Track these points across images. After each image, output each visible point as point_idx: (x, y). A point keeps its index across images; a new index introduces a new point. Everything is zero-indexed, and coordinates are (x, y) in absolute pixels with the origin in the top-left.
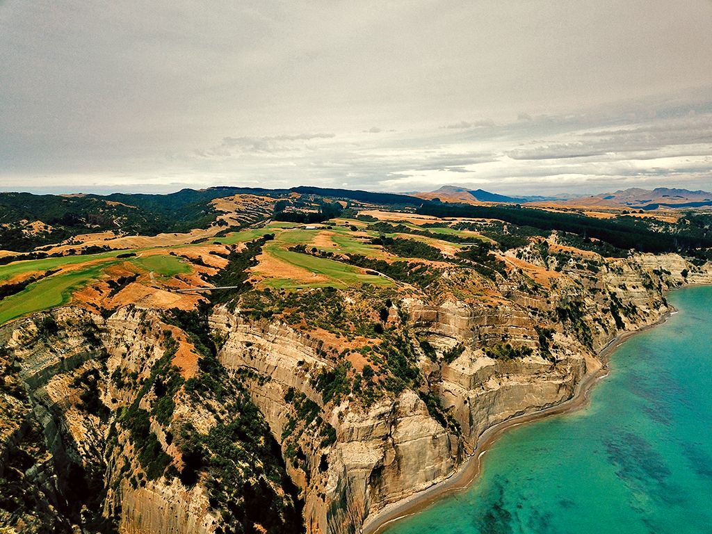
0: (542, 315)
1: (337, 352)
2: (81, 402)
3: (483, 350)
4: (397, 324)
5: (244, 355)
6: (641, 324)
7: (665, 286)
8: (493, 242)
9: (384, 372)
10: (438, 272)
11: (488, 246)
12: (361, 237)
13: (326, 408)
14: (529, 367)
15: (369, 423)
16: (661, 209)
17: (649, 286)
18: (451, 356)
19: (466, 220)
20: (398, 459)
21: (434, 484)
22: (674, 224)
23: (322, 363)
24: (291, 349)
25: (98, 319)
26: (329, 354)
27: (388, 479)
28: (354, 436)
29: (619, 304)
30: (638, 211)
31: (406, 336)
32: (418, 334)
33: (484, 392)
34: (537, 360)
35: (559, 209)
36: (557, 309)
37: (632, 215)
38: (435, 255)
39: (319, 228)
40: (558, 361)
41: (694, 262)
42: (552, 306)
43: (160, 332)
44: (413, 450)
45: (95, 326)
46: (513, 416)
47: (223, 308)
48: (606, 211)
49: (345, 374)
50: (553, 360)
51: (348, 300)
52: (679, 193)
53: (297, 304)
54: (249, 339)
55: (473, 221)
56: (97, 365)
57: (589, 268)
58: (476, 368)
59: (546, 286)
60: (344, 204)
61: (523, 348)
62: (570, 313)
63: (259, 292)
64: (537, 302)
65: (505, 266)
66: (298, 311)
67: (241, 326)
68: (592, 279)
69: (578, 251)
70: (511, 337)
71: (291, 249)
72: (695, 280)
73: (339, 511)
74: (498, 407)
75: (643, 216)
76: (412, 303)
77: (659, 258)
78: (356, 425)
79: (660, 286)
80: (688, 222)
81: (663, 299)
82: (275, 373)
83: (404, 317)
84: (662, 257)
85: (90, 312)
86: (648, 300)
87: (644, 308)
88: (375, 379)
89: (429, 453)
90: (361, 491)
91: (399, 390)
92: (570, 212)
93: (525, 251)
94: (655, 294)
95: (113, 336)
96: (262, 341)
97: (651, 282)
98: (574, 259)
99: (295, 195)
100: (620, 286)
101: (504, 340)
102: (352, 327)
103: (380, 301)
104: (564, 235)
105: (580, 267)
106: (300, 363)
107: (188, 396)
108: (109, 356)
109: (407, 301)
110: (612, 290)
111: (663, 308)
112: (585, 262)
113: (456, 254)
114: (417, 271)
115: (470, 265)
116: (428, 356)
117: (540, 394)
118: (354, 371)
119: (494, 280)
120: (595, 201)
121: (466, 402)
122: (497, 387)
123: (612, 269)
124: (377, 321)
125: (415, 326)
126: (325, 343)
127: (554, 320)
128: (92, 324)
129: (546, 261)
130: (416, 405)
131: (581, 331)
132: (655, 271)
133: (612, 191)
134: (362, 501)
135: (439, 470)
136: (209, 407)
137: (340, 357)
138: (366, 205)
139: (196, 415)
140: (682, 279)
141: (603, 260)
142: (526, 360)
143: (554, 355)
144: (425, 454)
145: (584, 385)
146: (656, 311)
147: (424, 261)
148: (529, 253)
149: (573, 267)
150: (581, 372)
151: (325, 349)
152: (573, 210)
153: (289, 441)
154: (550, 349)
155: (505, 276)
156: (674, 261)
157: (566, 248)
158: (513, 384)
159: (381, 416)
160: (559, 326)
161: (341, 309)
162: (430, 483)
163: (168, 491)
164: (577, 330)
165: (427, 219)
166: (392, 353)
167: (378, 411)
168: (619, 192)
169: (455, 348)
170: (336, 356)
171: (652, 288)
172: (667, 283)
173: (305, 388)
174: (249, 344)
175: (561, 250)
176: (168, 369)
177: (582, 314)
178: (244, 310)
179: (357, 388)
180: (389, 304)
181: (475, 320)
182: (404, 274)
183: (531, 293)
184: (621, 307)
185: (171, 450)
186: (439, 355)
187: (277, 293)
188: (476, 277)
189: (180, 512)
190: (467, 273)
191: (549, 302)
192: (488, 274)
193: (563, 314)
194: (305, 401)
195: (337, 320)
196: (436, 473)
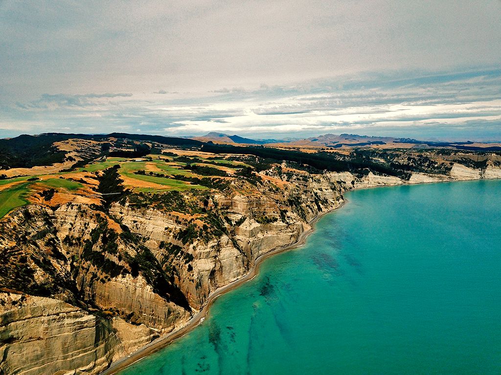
0: (281, 203)
1: (187, 220)
2: (52, 253)
3: (255, 219)
4: (213, 208)
5: (133, 228)
6: (330, 208)
7: (343, 190)
8: (252, 167)
9: (213, 227)
10: (228, 182)
11: (250, 169)
12: (175, 166)
13: (185, 246)
14: (277, 227)
15: (208, 250)
16: (343, 147)
17: (334, 189)
18: (239, 223)
19: (234, 155)
20: (221, 267)
21: (238, 279)
22: (348, 156)
23: (179, 227)
24: (159, 222)
25: (50, 211)
26: (183, 222)
27: (217, 276)
28: (202, 257)
29: (319, 198)
30: (329, 148)
31: (218, 213)
32: (222, 213)
33: (256, 239)
34: (280, 223)
35: (286, 148)
36: (288, 200)
37: (326, 151)
38: (224, 174)
39: (144, 161)
40: (290, 224)
41: (357, 176)
42: (286, 198)
43: (93, 215)
44: (228, 263)
45: (48, 215)
46: (270, 251)
47: (117, 204)
48: (312, 149)
49: (194, 229)
50: (287, 223)
51: (186, 197)
52: (354, 137)
53: (159, 200)
54: (135, 219)
55: (238, 155)
56: (53, 236)
57: (303, 180)
58: (252, 228)
59: (283, 188)
60: (150, 145)
61: (273, 218)
62: (295, 202)
63: (136, 194)
64: (278, 197)
65: (261, 179)
66: (161, 203)
67: (130, 213)
68: (305, 185)
69: (297, 171)
70: (267, 213)
71: (136, 173)
72: (359, 186)
73: (200, 287)
74: (263, 247)
75: (332, 151)
76: (219, 197)
77: (340, 174)
78: (203, 251)
79: (340, 189)
80: (355, 154)
81: (341, 196)
82: (152, 235)
83: (216, 204)
84: (341, 174)
85: (45, 208)
86: (333, 196)
87: (331, 200)
88: (209, 230)
89: (235, 265)
90: (206, 281)
91: (220, 235)
92: (292, 150)
93: (270, 172)
94: (337, 193)
95: (59, 220)
96: (143, 220)
97: (335, 186)
98: (295, 175)
99: (112, 139)
100: (319, 189)
101: (264, 215)
102: (190, 210)
103: (203, 197)
104: (289, 163)
105: (298, 179)
106: (166, 229)
107: (122, 241)
108: (57, 231)
109: (217, 196)
110: (315, 191)
111: (341, 200)
112: (301, 176)
113: (234, 174)
114: (217, 182)
115: (243, 178)
116: (228, 223)
117: (282, 240)
118: (199, 227)
119: (257, 186)
120: (306, 142)
121: (248, 243)
122: (262, 237)
123: (315, 180)
124: (202, 207)
125: (221, 209)
126: (180, 217)
127: (287, 205)
128: (46, 214)
129: (281, 177)
130: (228, 242)
131: (300, 211)
132: (337, 182)
133: (316, 136)
134: (207, 286)
135: (240, 273)
136: (132, 246)
137: (189, 223)
138: (165, 145)
139: (128, 249)
140: (352, 186)
141: (310, 175)
142: (275, 224)
143: (288, 221)
144: (232, 265)
145: (303, 236)
146: (337, 202)
147: (220, 177)
148: (272, 173)
149: (295, 180)
150: (301, 231)
151: (180, 220)
152: (294, 148)
153: (166, 265)
154: (286, 218)
155: (262, 184)
156: (347, 176)
157: (291, 170)
158: (269, 235)
159: (213, 247)
160: (289, 209)
161: (183, 202)
162: (236, 279)
163: (124, 280)
164: (298, 211)
165: (209, 155)
166: (213, 220)
167: (212, 245)
168: (321, 136)
169: (241, 219)
170: (187, 222)
171: (335, 190)
172: (344, 188)
173: (171, 240)
174: (135, 222)
175: (288, 171)
176: (106, 230)
177: (300, 203)
178: (131, 204)
179: (201, 235)
180: (208, 198)
181: (250, 205)
182: (210, 184)
183: (275, 192)
184: (320, 200)
185: (121, 263)
186: (233, 223)
187: (146, 195)
188: (248, 185)
189: (131, 288)
190: (243, 182)
191: (284, 197)
192: (254, 183)
193: (291, 203)
194: (171, 246)
195: (182, 207)
196: (238, 274)
